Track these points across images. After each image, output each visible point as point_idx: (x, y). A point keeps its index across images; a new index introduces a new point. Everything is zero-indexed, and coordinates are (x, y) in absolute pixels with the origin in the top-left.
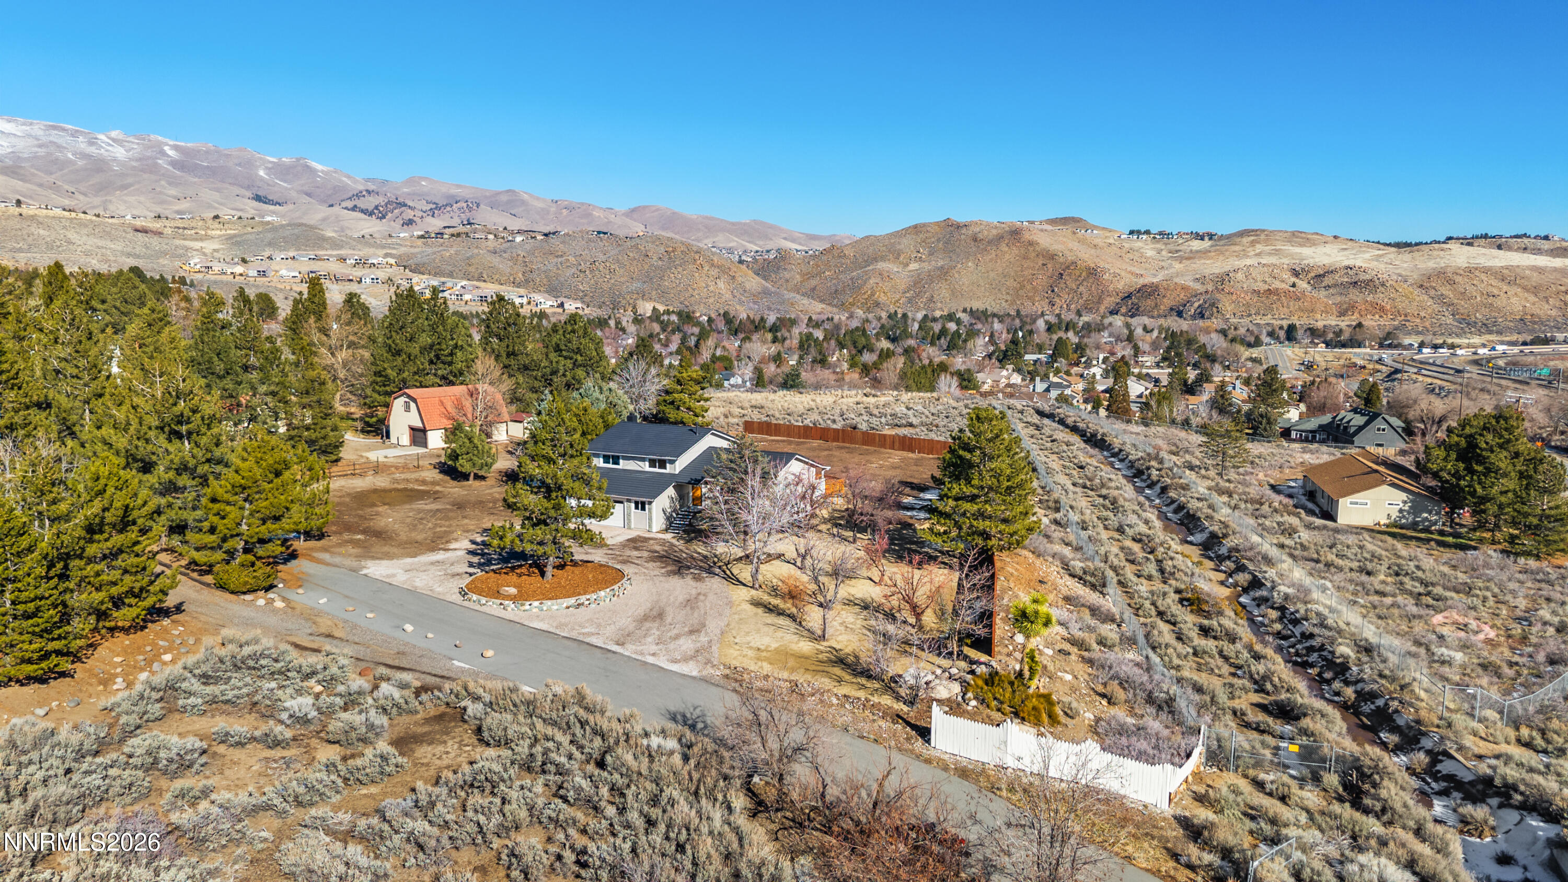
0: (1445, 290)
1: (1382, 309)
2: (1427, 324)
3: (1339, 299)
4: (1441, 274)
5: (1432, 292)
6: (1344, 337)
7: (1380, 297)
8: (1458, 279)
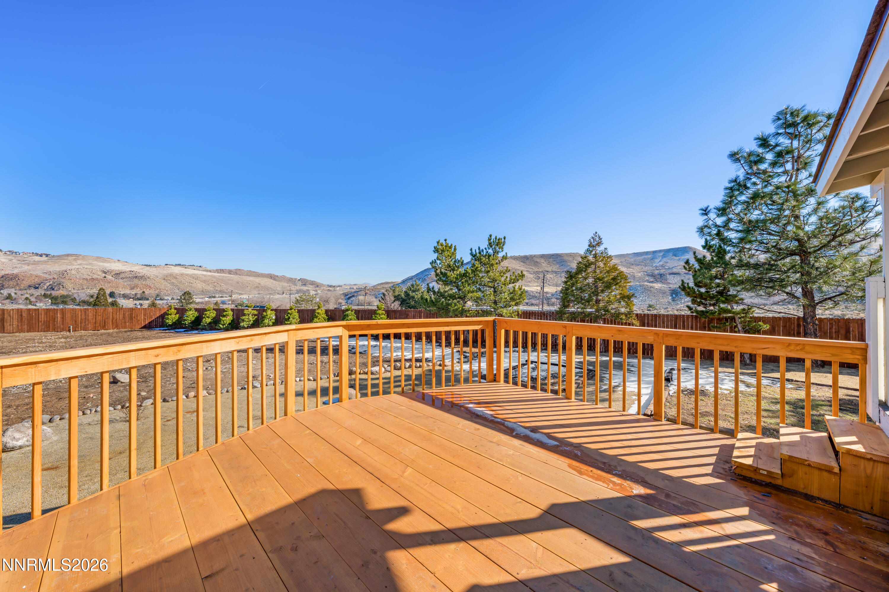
0: (174, 281)
1: (150, 287)
2: (169, 292)
3: (129, 283)
4: (171, 275)
5: (169, 281)
6: (139, 296)
7: (148, 282)
8: (178, 277)
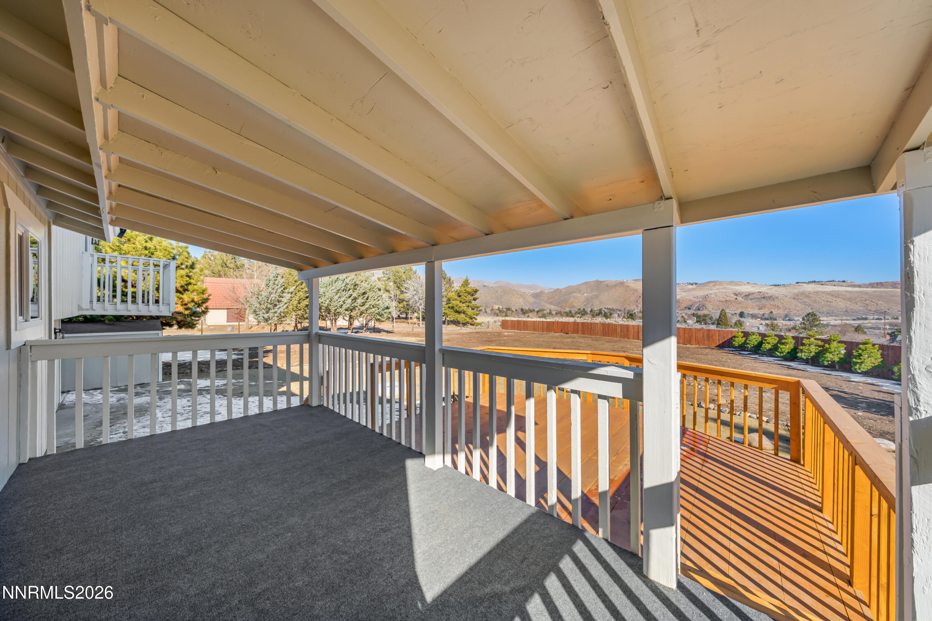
0: (806, 300)
1: (778, 307)
2: (800, 313)
3: (757, 303)
4: (803, 294)
5: (800, 301)
6: (766, 316)
7: (776, 302)
8: (811, 295)
